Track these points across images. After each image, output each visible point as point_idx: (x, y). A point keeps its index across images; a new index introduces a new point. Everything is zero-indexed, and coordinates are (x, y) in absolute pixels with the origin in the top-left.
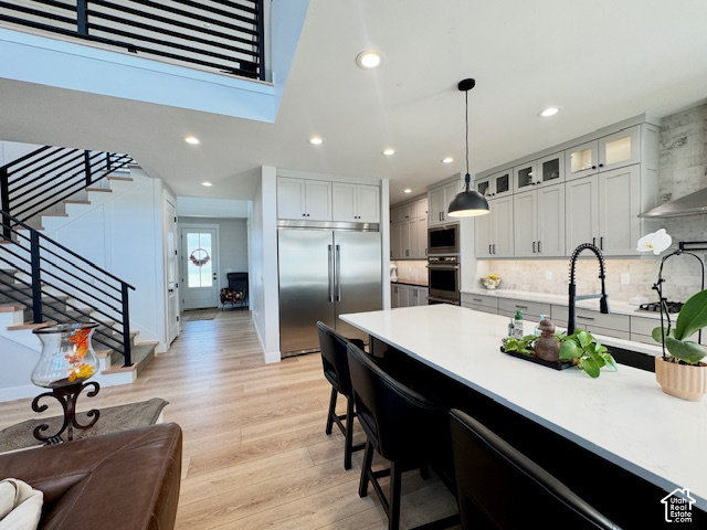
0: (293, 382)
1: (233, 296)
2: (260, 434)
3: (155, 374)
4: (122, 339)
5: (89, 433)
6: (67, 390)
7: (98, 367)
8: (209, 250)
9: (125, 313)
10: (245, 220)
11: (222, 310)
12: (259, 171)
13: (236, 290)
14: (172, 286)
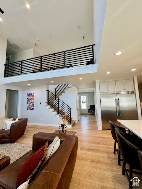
0: (105, 137)
1: (91, 111)
2: (95, 147)
3: (75, 127)
4: (70, 119)
5: (65, 134)
6: (63, 126)
7: (66, 123)
8: (86, 100)
9: (70, 113)
10: (93, 92)
11: (89, 114)
12: (95, 81)
13: (92, 109)
14: (78, 108)
